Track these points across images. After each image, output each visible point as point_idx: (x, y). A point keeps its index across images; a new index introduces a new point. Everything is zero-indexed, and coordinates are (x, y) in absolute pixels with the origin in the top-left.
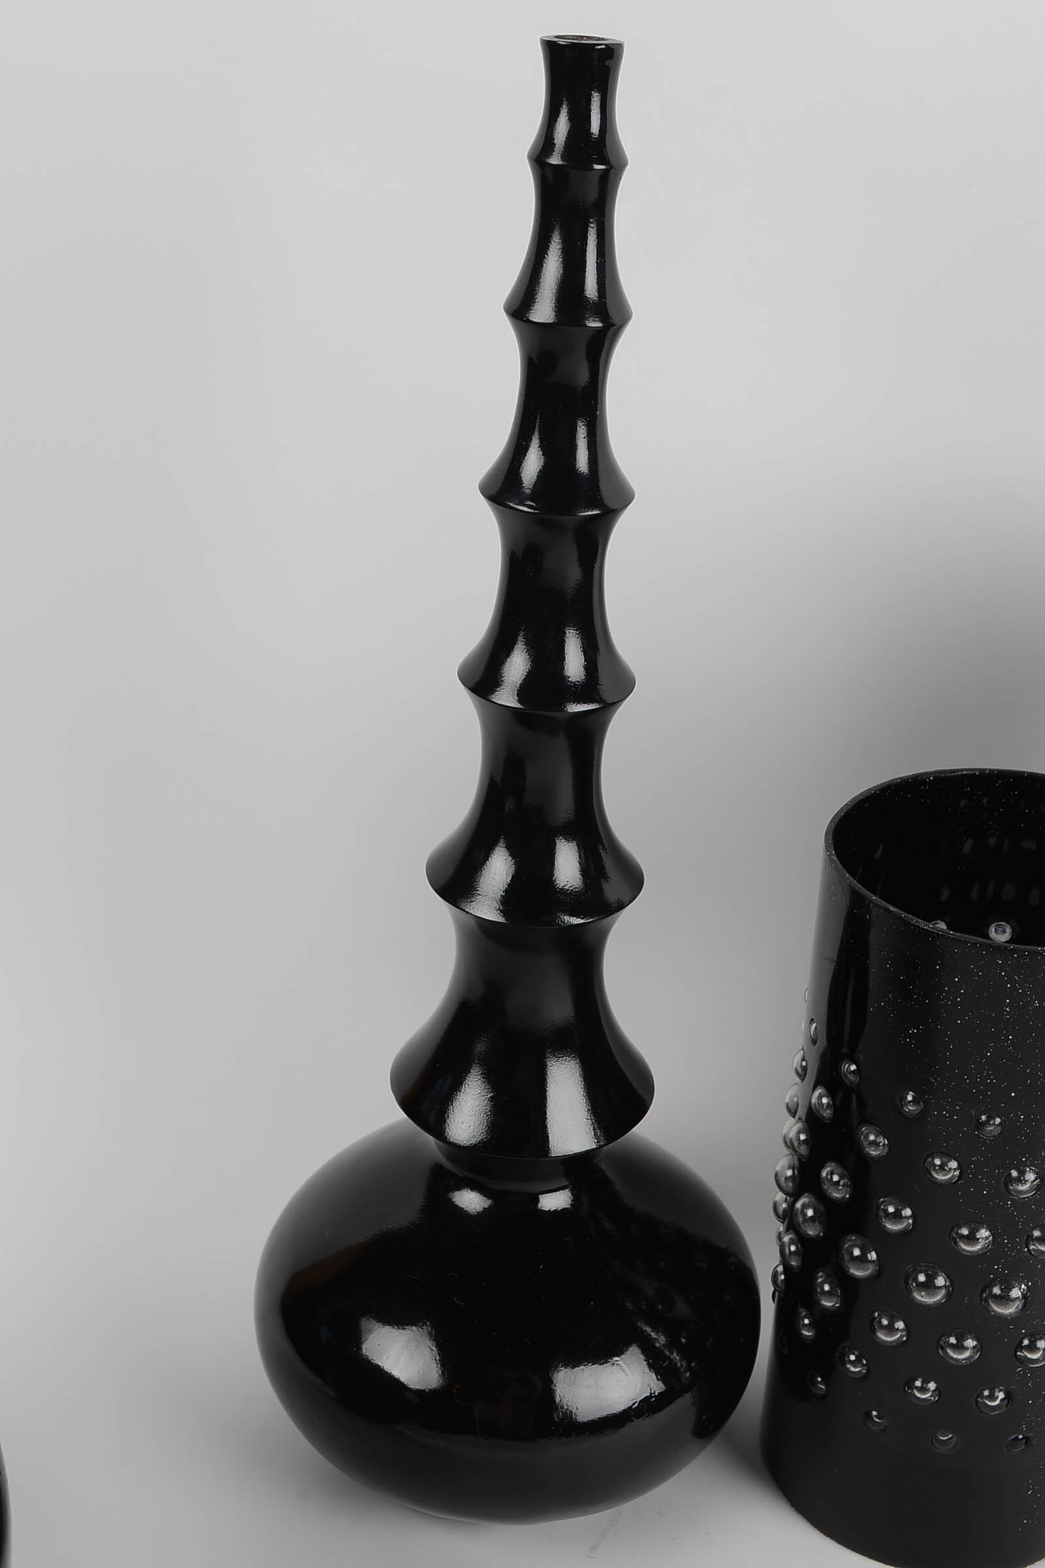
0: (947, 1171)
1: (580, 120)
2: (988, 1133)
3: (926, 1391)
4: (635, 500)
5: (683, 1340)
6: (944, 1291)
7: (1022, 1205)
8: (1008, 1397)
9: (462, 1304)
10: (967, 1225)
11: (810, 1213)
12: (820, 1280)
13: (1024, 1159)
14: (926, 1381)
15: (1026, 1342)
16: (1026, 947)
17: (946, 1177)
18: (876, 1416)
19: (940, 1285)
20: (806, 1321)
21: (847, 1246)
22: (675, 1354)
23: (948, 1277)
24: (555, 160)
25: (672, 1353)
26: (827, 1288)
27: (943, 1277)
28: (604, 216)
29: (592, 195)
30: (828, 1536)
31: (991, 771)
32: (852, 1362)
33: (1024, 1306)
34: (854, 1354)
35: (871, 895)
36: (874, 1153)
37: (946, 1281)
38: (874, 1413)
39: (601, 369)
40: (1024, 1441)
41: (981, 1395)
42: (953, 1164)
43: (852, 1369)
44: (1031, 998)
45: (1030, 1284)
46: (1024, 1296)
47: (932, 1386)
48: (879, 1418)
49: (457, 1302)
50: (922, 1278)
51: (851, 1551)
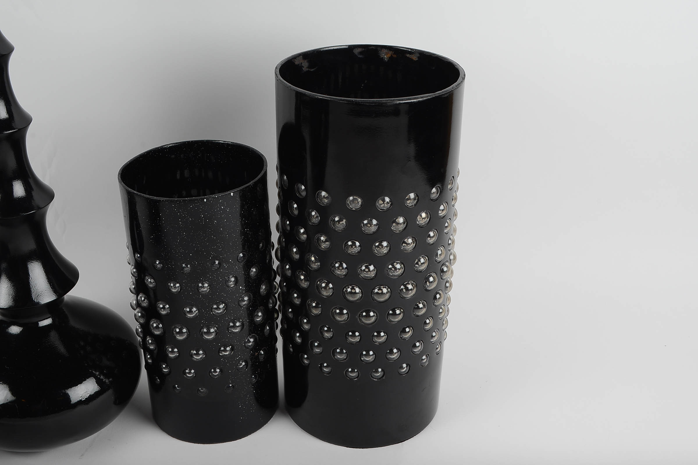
0: (175, 287)
2: (186, 271)
3: (190, 373)
4: (14, 50)
5: (105, 371)
6: (186, 334)
7: (205, 295)
8: (221, 371)
9: (8, 368)
10: (188, 307)
11: (140, 314)
12: (148, 339)
13: (201, 279)
14: (190, 370)
15: (222, 349)
16: (181, 199)
17: (175, 290)
18: (177, 387)
19: (184, 332)
20: (149, 357)
21: (151, 323)
22: (102, 377)
23: (187, 329)
25: (101, 376)
26: (150, 341)
27: (186, 329)
30: (174, 437)
31: (192, 141)
32: (164, 368)
33: (216, 334)
34: (164, 365)
35: (129, 188)
36: (151, 286)
37: (186, 330)
38: (176, 386)
40: (232, 387)
41: (211, 372)
42: (178, 285)
43: (165, 370)
44: (188, 217)
45: (217, 326)
46: (216, 331)
47: (193, 371)
48: (178, 387)
49: (7, 367)
50: (178, 330)
51: (182, 441)
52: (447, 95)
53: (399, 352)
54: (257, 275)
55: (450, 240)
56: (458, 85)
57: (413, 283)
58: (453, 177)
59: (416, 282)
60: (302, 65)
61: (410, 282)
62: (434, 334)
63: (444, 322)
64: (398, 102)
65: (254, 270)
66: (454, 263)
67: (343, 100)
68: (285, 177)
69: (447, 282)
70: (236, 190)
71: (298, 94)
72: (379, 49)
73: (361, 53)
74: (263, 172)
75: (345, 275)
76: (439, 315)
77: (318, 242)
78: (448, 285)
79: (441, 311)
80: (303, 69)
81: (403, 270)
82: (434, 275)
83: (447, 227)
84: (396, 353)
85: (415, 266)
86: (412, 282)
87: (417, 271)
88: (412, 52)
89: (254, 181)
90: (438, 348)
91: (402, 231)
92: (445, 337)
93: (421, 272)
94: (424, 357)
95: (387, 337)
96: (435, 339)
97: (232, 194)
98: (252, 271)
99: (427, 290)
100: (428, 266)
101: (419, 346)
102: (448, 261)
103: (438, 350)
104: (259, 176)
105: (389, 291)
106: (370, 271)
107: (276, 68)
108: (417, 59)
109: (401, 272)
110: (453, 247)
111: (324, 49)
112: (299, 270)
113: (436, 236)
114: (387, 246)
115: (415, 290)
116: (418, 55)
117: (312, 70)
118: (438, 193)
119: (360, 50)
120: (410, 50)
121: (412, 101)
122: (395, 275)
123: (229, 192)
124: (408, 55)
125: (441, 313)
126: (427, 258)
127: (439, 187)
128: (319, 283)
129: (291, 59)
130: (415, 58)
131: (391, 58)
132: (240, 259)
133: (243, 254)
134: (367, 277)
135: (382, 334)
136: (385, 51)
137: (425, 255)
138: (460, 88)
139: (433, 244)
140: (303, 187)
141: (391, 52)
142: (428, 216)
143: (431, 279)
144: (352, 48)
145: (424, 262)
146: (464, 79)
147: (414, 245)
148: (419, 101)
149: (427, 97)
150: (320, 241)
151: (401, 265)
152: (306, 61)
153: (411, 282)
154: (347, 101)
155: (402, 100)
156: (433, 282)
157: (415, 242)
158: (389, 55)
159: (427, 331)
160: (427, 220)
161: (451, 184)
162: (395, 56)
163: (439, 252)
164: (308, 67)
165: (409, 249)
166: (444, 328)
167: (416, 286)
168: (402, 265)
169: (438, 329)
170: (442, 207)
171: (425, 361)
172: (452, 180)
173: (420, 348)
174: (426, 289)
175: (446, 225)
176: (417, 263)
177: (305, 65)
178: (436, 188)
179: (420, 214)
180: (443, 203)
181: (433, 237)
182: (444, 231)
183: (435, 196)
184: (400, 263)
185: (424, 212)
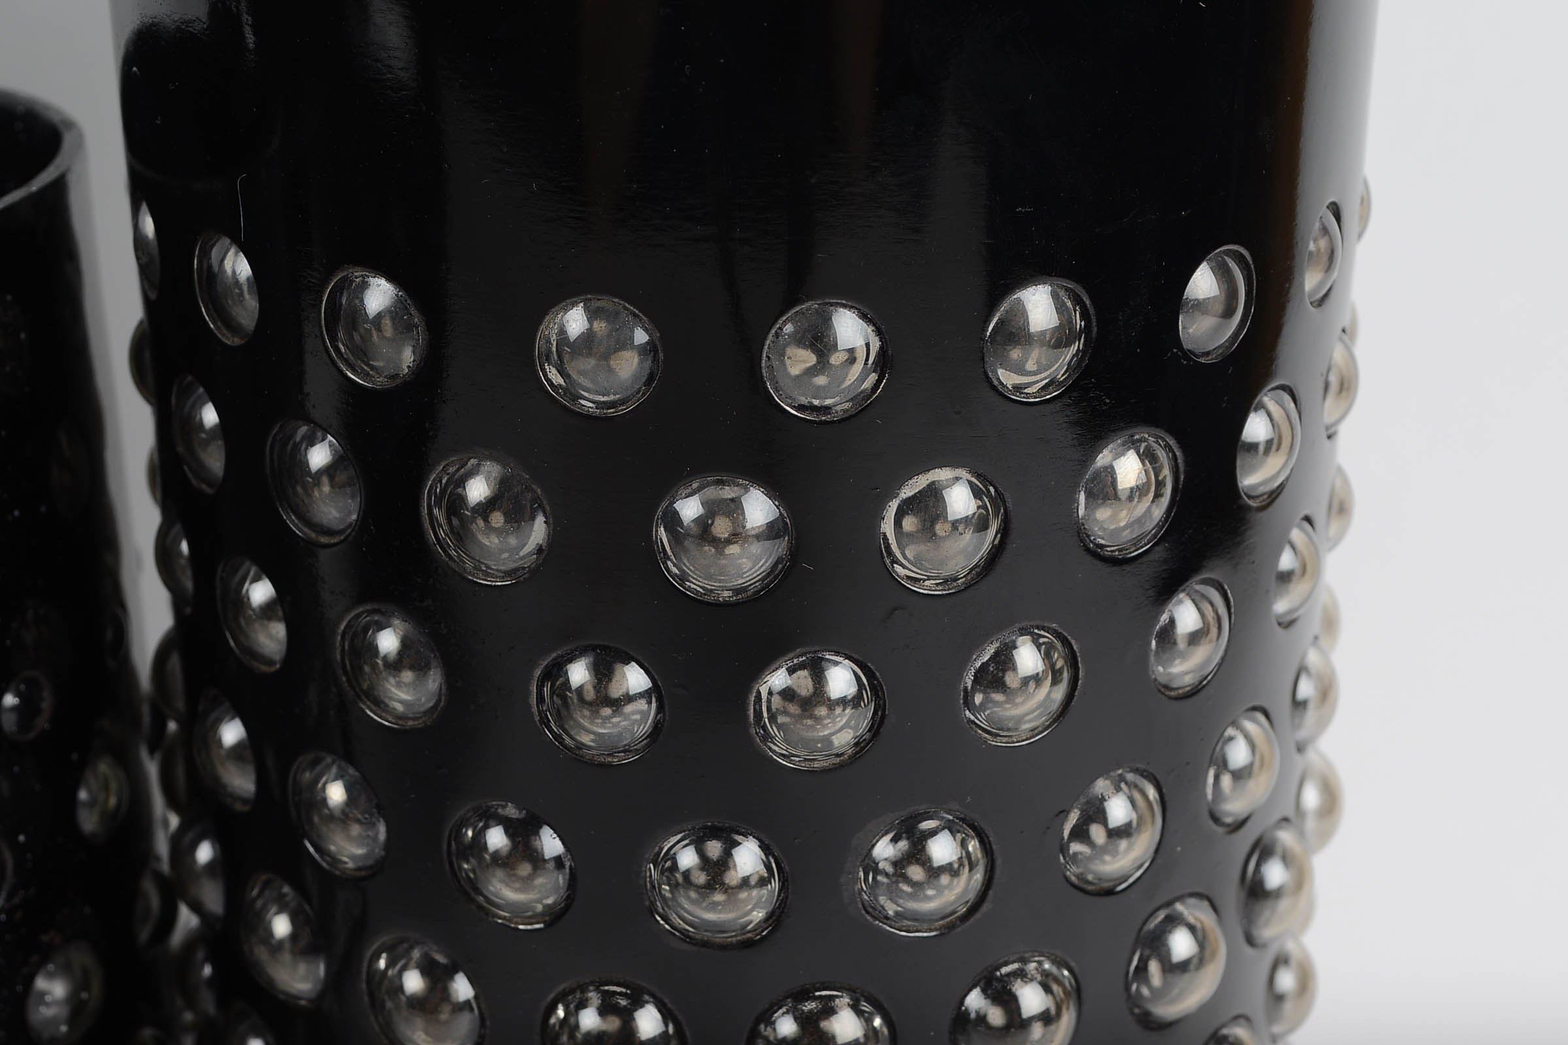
57: (1054, 970)
58: (1336, 211)
59: (1073, 964)
61: (1033, 966)
66: (1325, 836)
69: (1281, 961)
75: (555, 917)
77: (357, 670)
81: (979, 876)
82: (1194, 911)
83: (1285, 578)
85: (1064, 849)
86: (1047, 966)
87: (1081, 888)
91: (968, 587)
93: (1110, 892)
99: (1149, 1023)
100: (1157, 851)
102: (1288, 822)
105: (874, 1028)
106: (726, 889)
109: (965, 891)
110: (1323, 724)
112: (264, 877)
113: (1214, 631)
114: (855, 701)
115: (1067, 1021)
118: (1228, 313)
122: (918, 918)
126: (1152, 793)
127: (1240, 259)
128: (382, 964)
134: (718, 928)
137: (1136, 771)
139: (1196, 690)
142: (1160, 484)
143: (1181, 944)
145: (1129, 825)
147: (1059, 693)
150: (374, 667)
151: (963, 844)
153: (1040, 963)
156: (1195, 961)
157: (1066, 675)
160: (1149, 510)
161: (1325, 259)
163: (1238, 754)
165: (1020, 720)
167: (1078, 992)
168: (973, 845)
170: (1256, 428)
174: (1147, 1014)
175: (1286, 561)
176: (1081, 833)
178: (1222, 273)
179: (1103, 458)
180: (1266, 399)
181: (1195, 638)
182: (1268, 605)
183: (1217, 330)
184: (960, 825)
185: (1133, 444)
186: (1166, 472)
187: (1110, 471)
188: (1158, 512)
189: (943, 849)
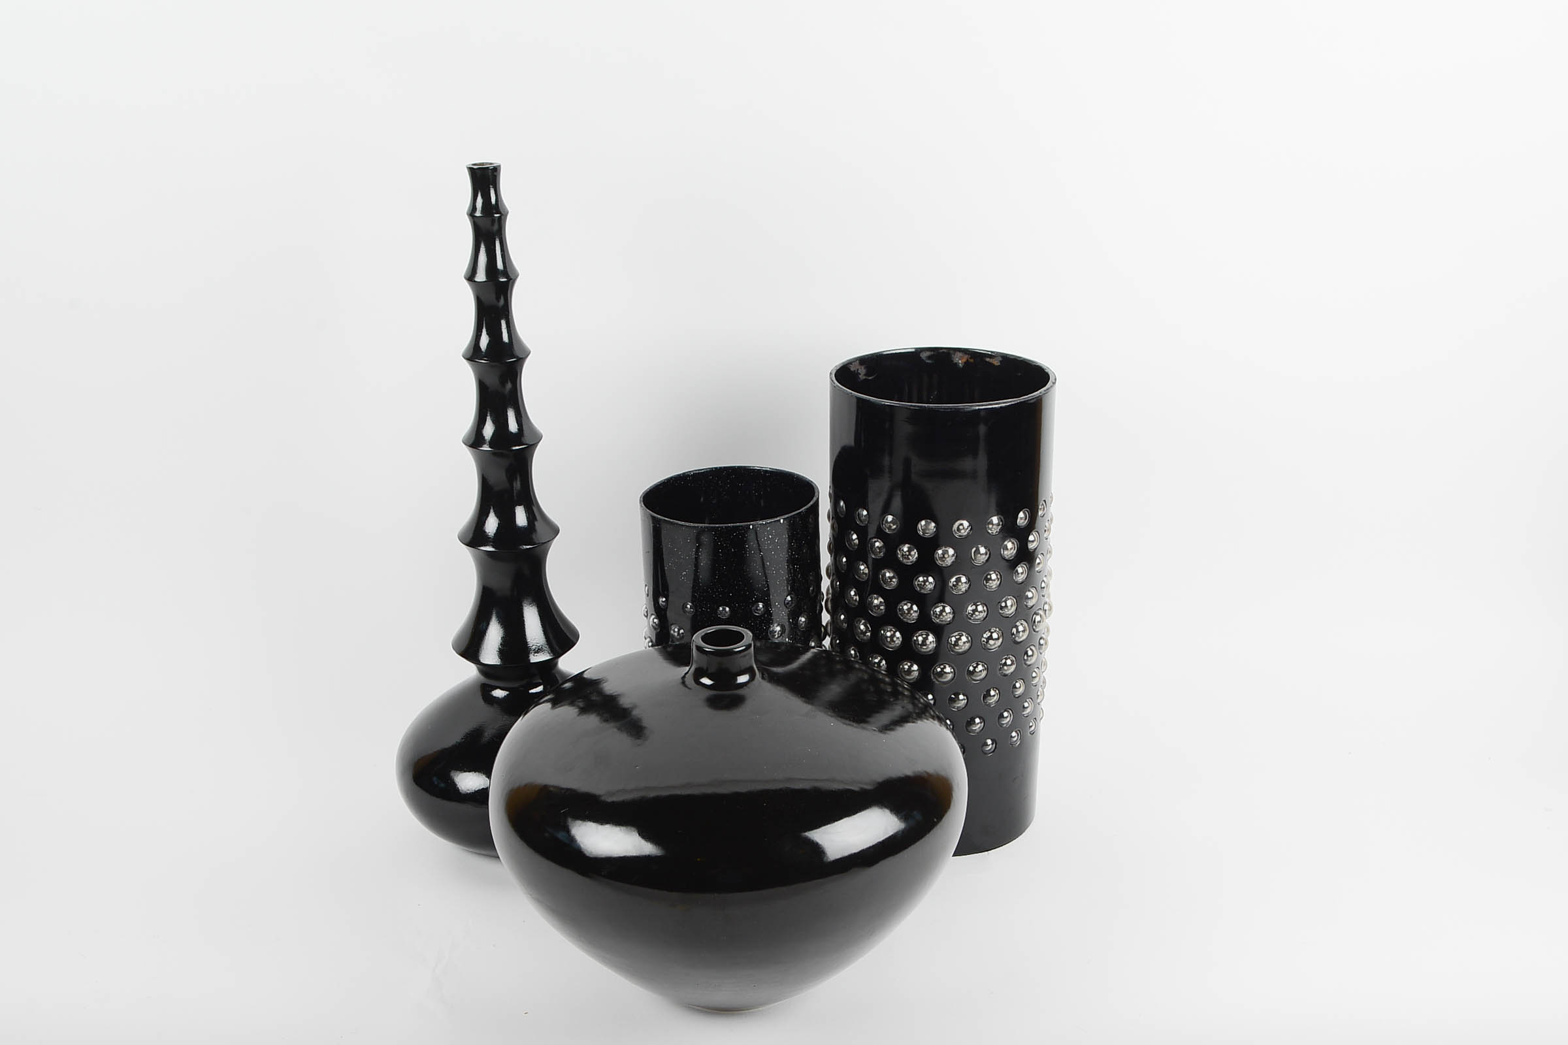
1: (486, 198)
24: (478, 214)
28: (501, 234)
29: (496, 227)
39: (509, 298)
44: (730, 547)
52: (1035, 400)
53: (983, 724)
54: (806, 627)
55: (1043, 583)
56: (1047, 389)
57: (999, 630)
59: (1002, 630)
60: (859, 371)
61: (995, 629)
62: (1026, 705)
63: (1039, 694)
64: (977, 408)
65: (803, 619)
66: (1050, 615)
67: (915, 406)
68: (842, 503)
69: (1041, 636)
70: (786, 516)
71: (858, 399)
72: (951, 352)
73: (929, 358)
74: (815, 499)
75: (916, 621)
76: (1032, 681)
77: (883, 579)
78: (1042, 642)
79: (1034, 675)
80: (860, 376)
84: (978, 724)
85: (1000, 609)
88: (992, 355)
89: (805, 507)
90: (1031, 726)
91: (984, 564)
92: (1041, 715)
94: (1014, 734)
95: (967, 702)
96: (1028, 711)
97: (782, 521)
98: (801, 620)
100: (1016, 611)
101: (1007, 717)
102: (1041, 609)
103: (1033, 728)
104: (811, 503)
107: (831, 373)
108: (999, 364)
109: (984, 616)
111: (885, 353)
112: (858, 619)
113: (1026, 573)
114: (966, 583)
115: (1001, 640)
116: (1000, 359)
117: (870, 378)
118: (1026, 519)
119: (928, 354)
120: (990, 353)
121: (994, 406)
123: (778, 519)
124: (988, 360)
125: (1035, 677)
126: (1015, 600)
127: (1028, 511)
128: (883, 632)
129: (846, 365)
130: (996, 362)
131: (967, 363)
132: (788, 603)
133: (791, 597)
134: (943, 621)
135: (961, 697)
136: (960, 354)
137: (1012, 596)
138: (1049, 393)
139: (1022, 583)
140: (865, 513)
141: (966, 357)
144: (919, 351)
145: (1011, 606)
146: (1054, 383)
147: (999, 582)
148: (1001, 407)
149: (1011, 402)
150: (886, 579)
152: (863, 367)
154: (918, 407)
155: (982, 405)
156: (1023, 632)
157: (1000, 579)
158: (964, 360)
159: (1017, 698)
160: (1013, 552)
162: (972, 361)
163: (1030, 595)
164: (865, 375)
165: (993, 587)
166: (1039, 701)
167: (1003, 635)
168: (985, 608)
169: (1031, 698)
170: (1031, 538)
171: (1015, 739)
172: (1043, 504)
173: (1008, 719)
174: (1015, 640)
176: (1003, 607)
177: (862, 371)
178: (1024, 513)
179: (1006, 543)
180: (1034, 534)
181: (1022, 573)
182: (1035, 569)
183: (1023, 523)
184: (984, 604)
185: (1010, 541)
186: (1016, 546)
187: (1006, 545)
188: (1015, 552)
189: (980, 608)
